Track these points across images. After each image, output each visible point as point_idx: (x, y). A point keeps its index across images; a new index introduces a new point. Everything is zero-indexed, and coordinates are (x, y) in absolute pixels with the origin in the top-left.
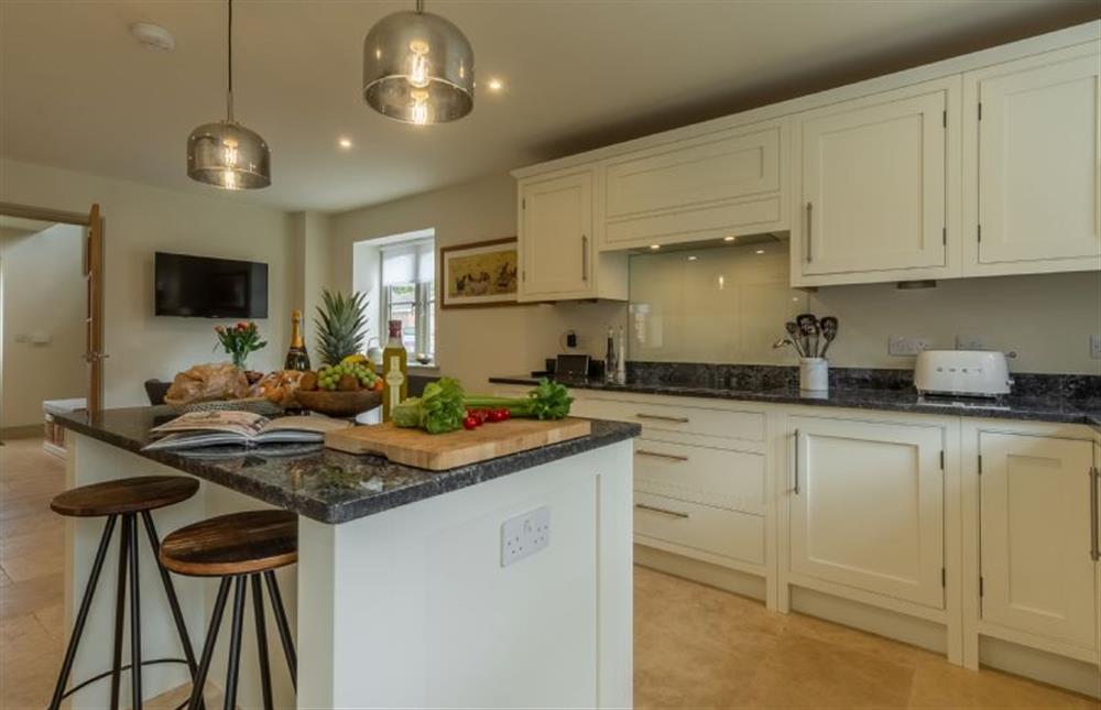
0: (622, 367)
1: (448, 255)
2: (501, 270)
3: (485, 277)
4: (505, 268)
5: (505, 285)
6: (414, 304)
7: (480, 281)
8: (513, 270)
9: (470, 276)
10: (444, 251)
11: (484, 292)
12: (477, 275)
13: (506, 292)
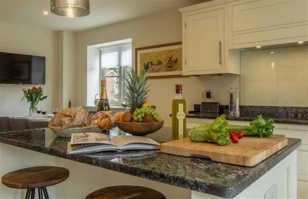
0: (237, 108)
1: (139, 52)
2: (169, 60)
3: (160, 63)
4: (171, 58)
5: (171, 67)
6: (118, 77)
7: (157, 65)
8: (175, 59)
9: (151, 62)
10: (137, 50)
11: (158, 71)
12: (155, 62)
13: (172, 70)
